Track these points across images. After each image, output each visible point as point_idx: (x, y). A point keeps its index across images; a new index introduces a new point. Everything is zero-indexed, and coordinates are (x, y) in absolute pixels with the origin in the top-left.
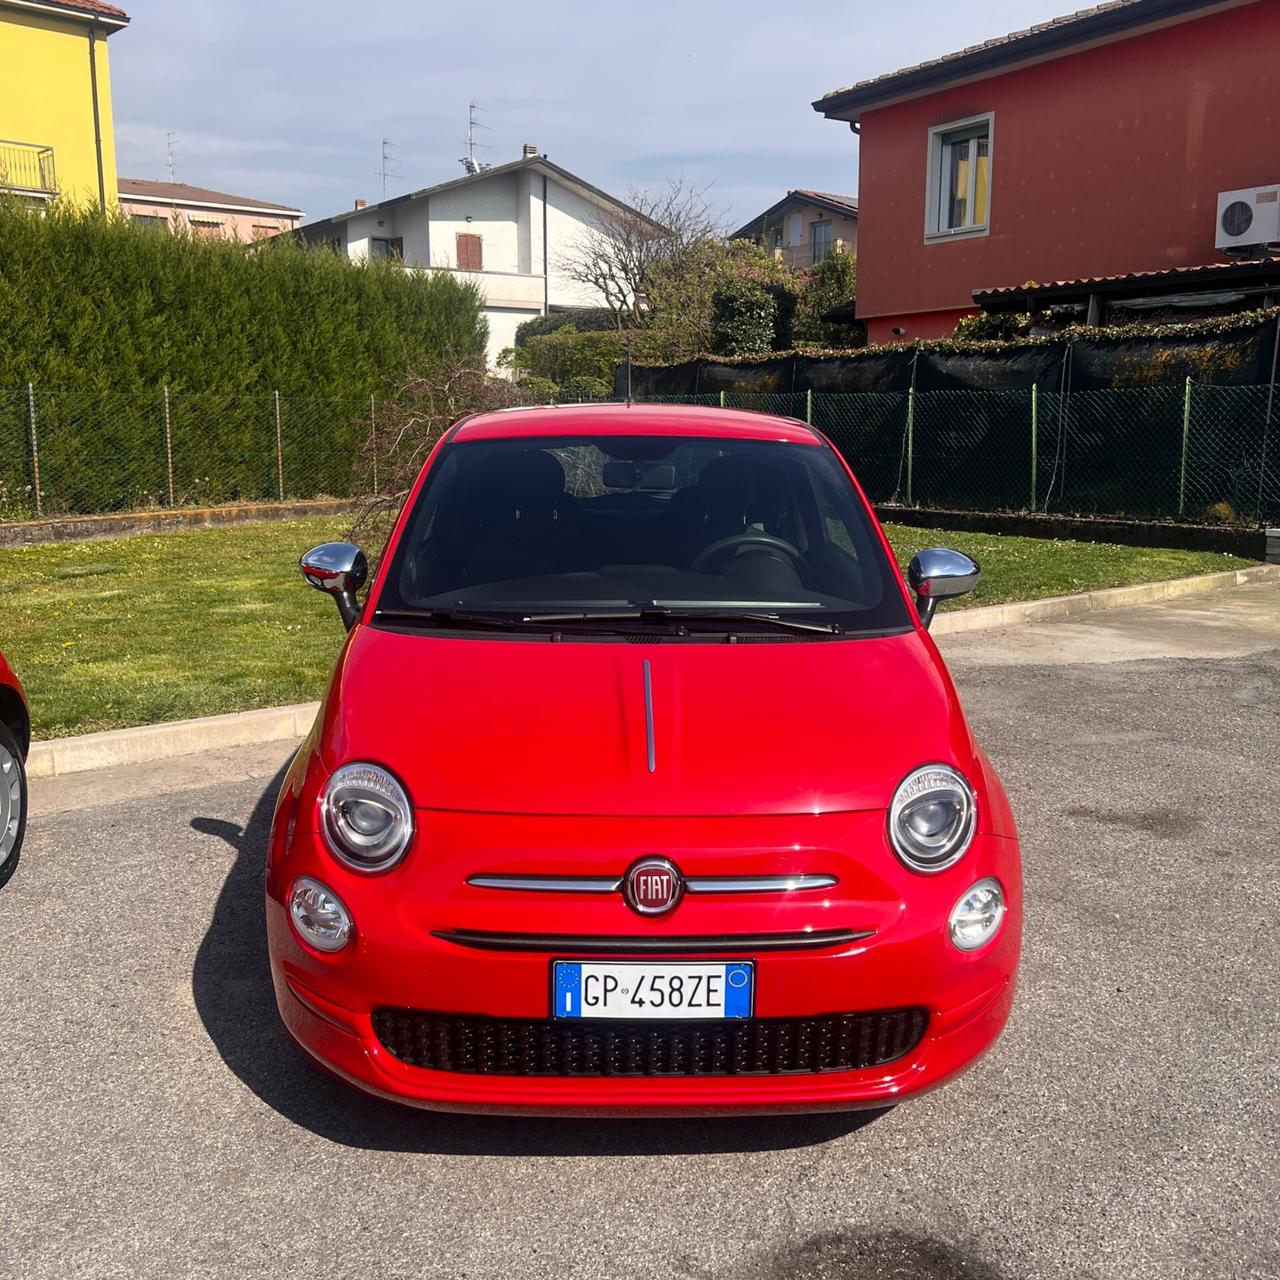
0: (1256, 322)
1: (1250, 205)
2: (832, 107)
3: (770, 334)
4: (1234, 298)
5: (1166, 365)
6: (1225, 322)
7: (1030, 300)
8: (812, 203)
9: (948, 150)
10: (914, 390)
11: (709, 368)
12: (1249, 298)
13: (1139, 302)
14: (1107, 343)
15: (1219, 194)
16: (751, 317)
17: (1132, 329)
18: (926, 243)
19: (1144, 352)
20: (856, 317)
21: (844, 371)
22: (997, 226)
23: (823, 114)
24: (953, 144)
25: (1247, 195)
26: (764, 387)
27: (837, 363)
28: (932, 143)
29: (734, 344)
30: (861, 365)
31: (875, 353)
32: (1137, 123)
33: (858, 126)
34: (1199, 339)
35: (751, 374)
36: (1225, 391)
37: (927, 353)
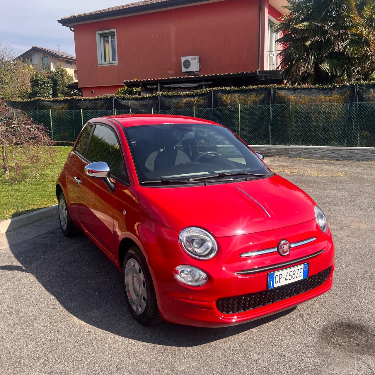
0: (207, 92)
1: (190, 60)
2: (64, 22)
3: (51, 92)
4: (196, 85)
5: (185, 103)
6: (199, 91)
7: (141, 84)
8: (41, 51)
9: (102, 39)
10: (116, 109)
11: (42, 102)
12: (200, 85)
13: (171, 86)
14: (168, 96)
15: (182, 57)
16: (45, 86)
17: (174, 93)
18: (99, 66)
19: (179, 99)
20: (78, 87)
21: (90, 103)
22: (120, 62)
23: (62, 24)
24: (104, 37)
25: (189, 58)
26: (63, 108)
27: (88, 101)
28: (98, 37)
29: (39, 94)
30: (96, 102)
31: (100, 98)
32: (157, 36)
33: (72, 29)
34: (193, 96)
35: (57, 104)
36: (204, 110)
37: (117, 99)
